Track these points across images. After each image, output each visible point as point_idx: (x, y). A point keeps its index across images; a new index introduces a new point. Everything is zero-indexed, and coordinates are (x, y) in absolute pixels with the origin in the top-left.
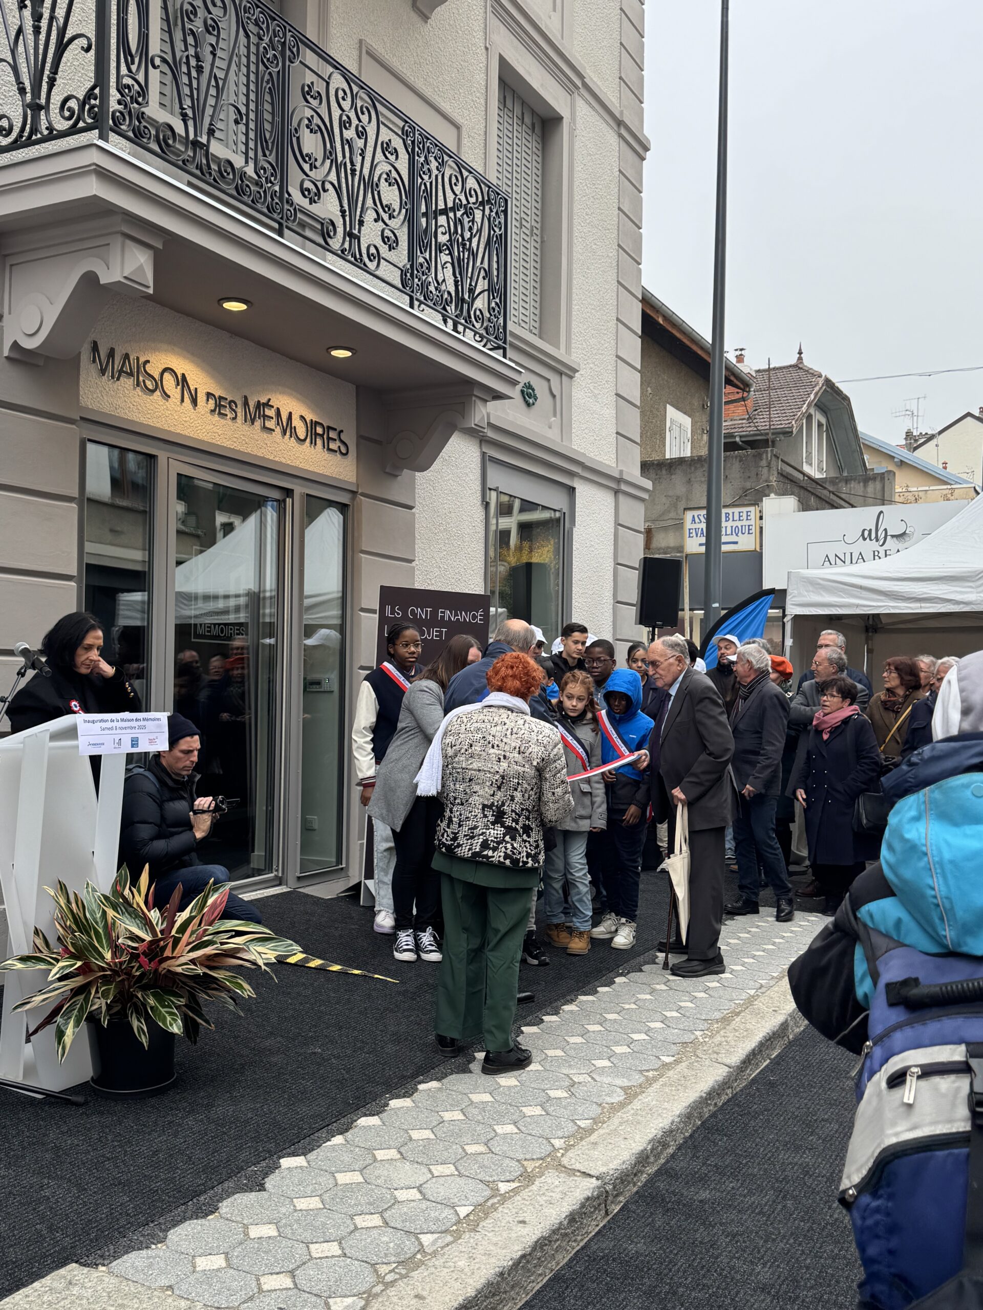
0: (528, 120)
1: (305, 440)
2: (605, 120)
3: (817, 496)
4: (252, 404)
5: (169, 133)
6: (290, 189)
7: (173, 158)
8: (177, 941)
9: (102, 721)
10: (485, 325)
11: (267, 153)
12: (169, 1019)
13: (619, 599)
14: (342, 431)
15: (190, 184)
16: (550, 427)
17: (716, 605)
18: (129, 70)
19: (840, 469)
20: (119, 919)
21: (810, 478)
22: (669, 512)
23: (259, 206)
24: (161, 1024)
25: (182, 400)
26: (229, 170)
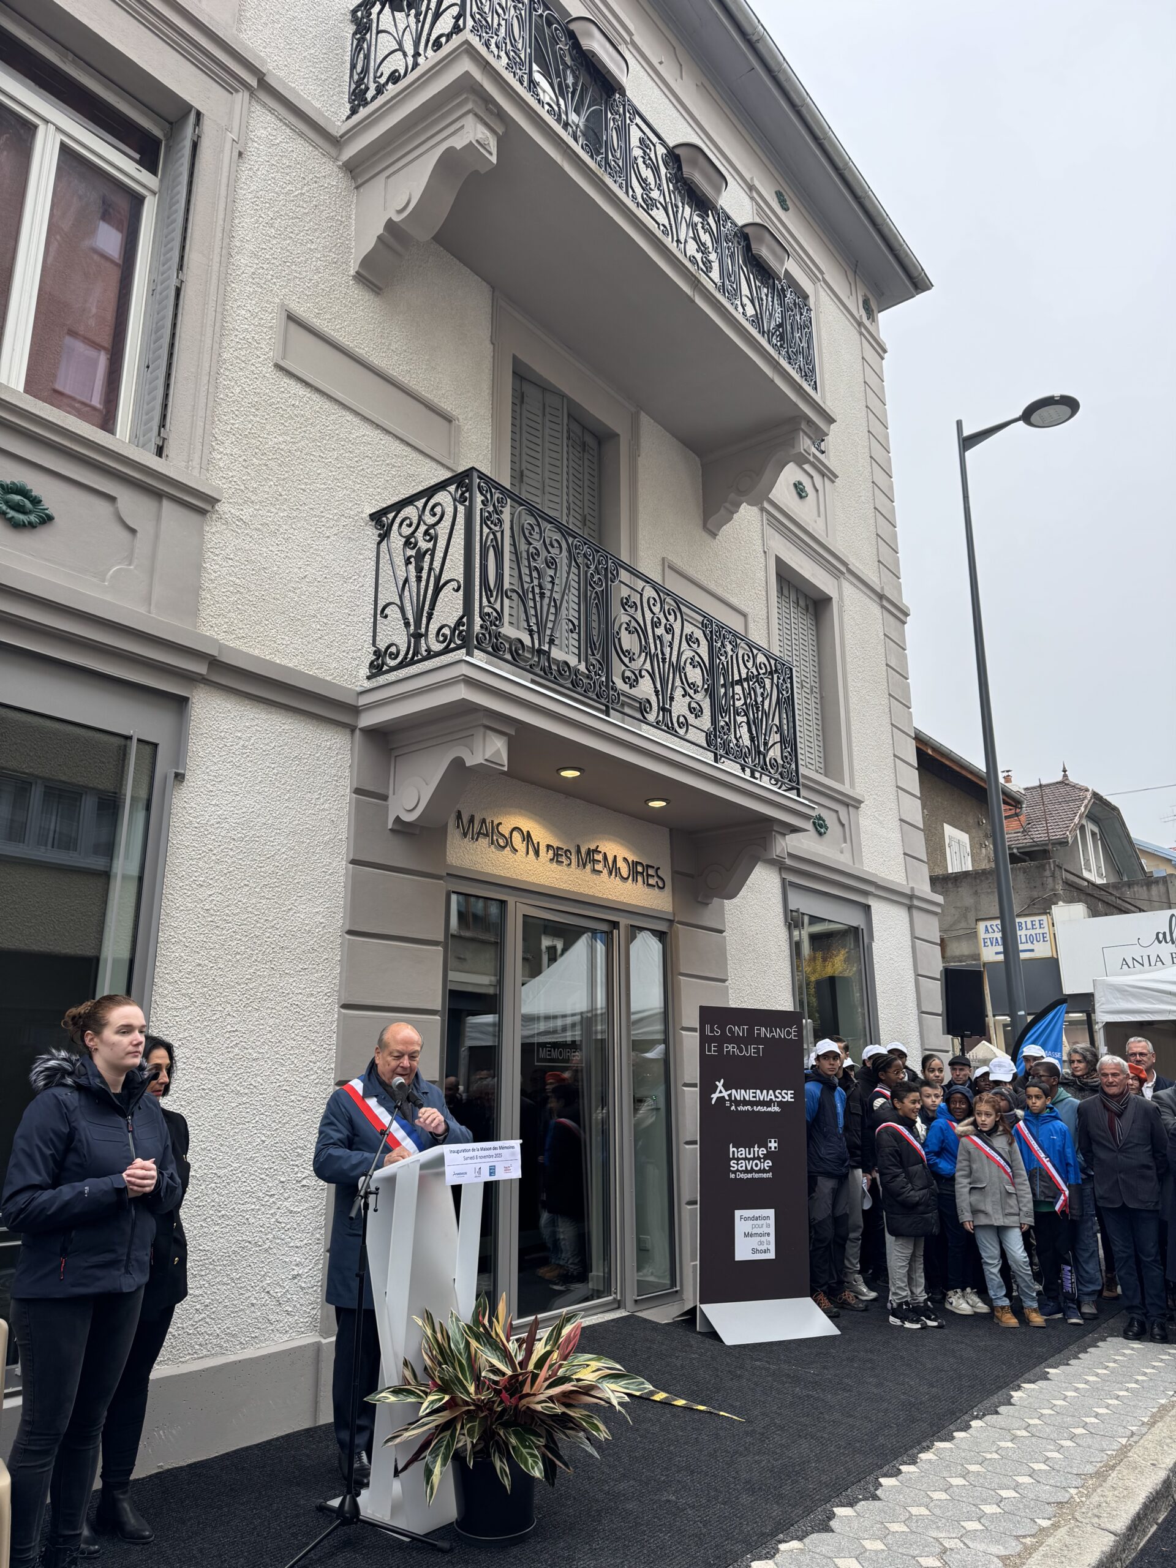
0: (802, 603)
1: (628, 878)
2: (868, 596)
3: (1104, 902)
4: (583, 851)
5: (520, 646)
6: (614, 679)
7: (522, 664)
8: (535, 1377)
9: (464, 1151)
10: (780, 770)
11: (595, 652)
12: (530, 1461)
13: (924, 1010)
14: (658, 868)
15: (533, 682)
16: (842, 852)
17: (1022, 1013)
18: (489, 602)
19: (1119, 874)
20: (481, 1351)
21: (1093, 884)
22: (959, 922)
23: (590, 694)
24: (523, 1467)
25: (527, 853)
26: (566, 669)
